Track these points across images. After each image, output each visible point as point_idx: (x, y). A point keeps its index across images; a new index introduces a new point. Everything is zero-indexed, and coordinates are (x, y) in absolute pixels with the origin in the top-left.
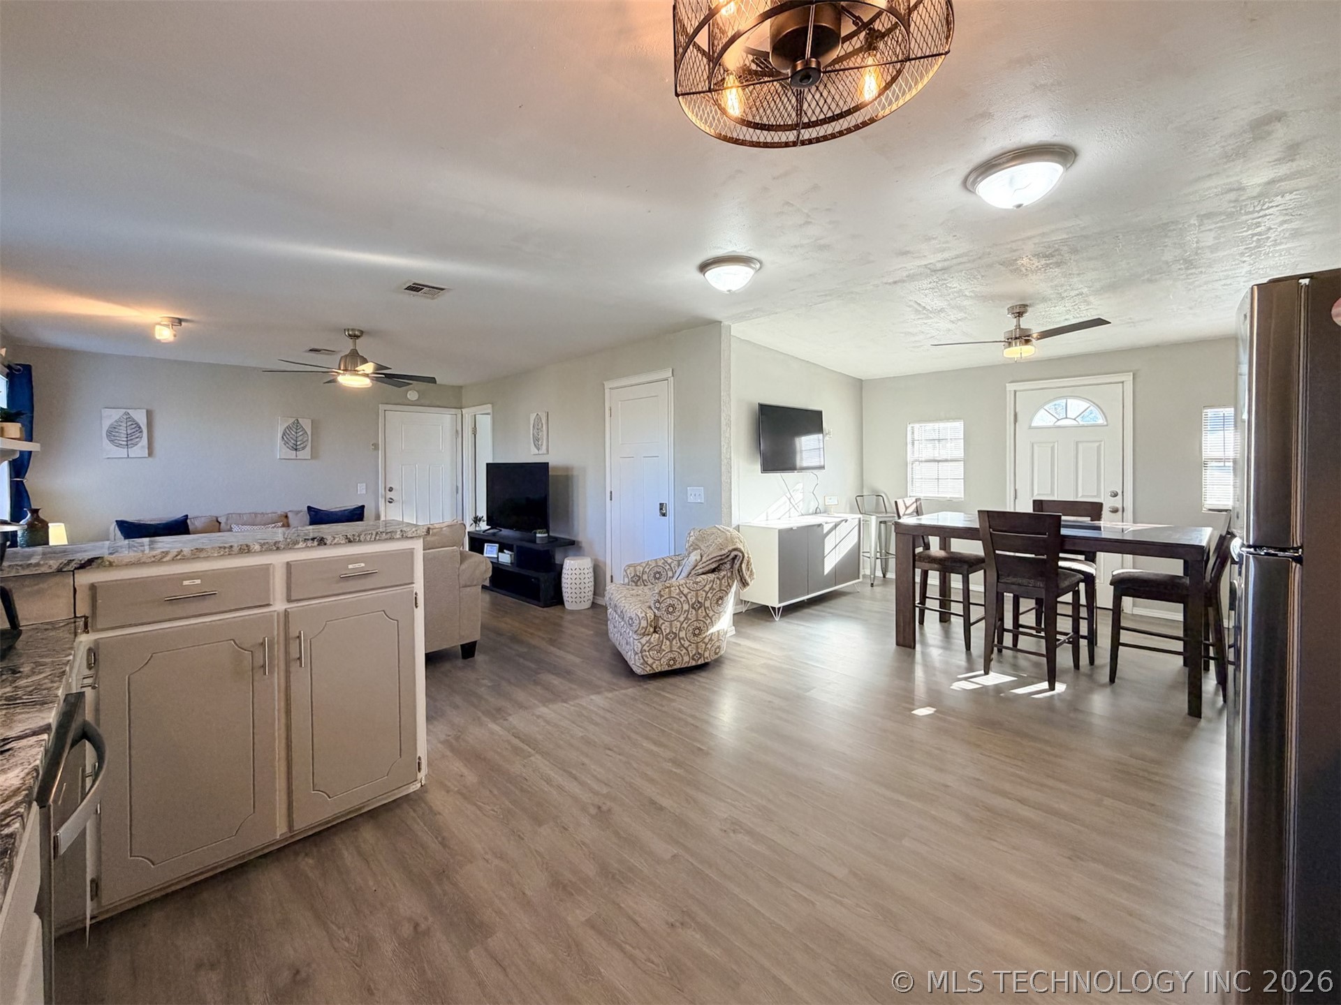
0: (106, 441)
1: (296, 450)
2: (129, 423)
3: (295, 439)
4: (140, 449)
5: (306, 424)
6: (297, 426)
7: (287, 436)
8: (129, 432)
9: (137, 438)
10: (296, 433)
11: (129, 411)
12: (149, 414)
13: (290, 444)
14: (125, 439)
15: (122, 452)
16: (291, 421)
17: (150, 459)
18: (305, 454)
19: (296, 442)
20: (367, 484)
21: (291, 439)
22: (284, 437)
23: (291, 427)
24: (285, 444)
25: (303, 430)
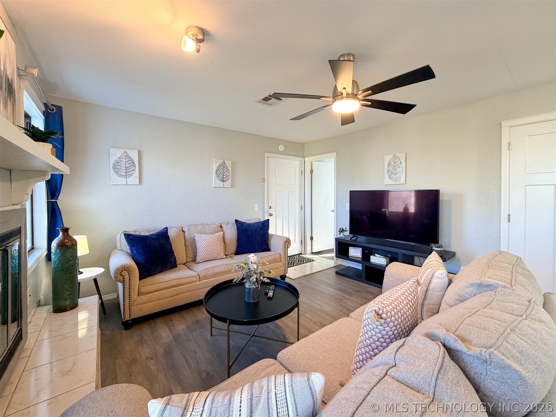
0: (112, 172)
1: (223, 181)
2: (127, 160)
3: (223, 174)
4: (134, 179)
5: (228, 164)
6: (224, 165)
7: (219, 172)
8: (127, 166)
9: (132, 170)
10: (223, 170)
11: (126, 150)
12: (140, 153)
13: (220, 177)
14: (125, 171)
15: (122, 181)
16: (221, 161)
17: (140, 186)
18: (228, 184)
19: (224, 176)
20: (259, 204)
21: (220, 174)
22: (217, 172)
23: (221, 166)
24: (217, 177)
25: (227, 168)
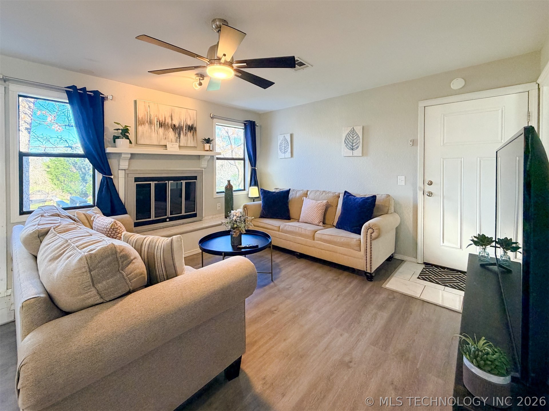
0: (279, 151)
1: (352, 149)
2: (285, 141)
3: (352, 141)
4: (288, 154)
5: (359, 130)
6: (353, 132)
7: (348, 140)
8: (285, 145)
9: (287, 148)
10: (353, 137)
11: (285, 135)
12: (291, 136)
13: (349, 145)
14: (284, 149)
15: (283, 156)
16: (350, 129)
17: (292, 159)
18: (358, 152)
19: (353, 144)
20: (405, 177)
21: (349, 142)
22: (346, 141)
23: (350, 133)
24: (346, 146)
25: (357, 134)
